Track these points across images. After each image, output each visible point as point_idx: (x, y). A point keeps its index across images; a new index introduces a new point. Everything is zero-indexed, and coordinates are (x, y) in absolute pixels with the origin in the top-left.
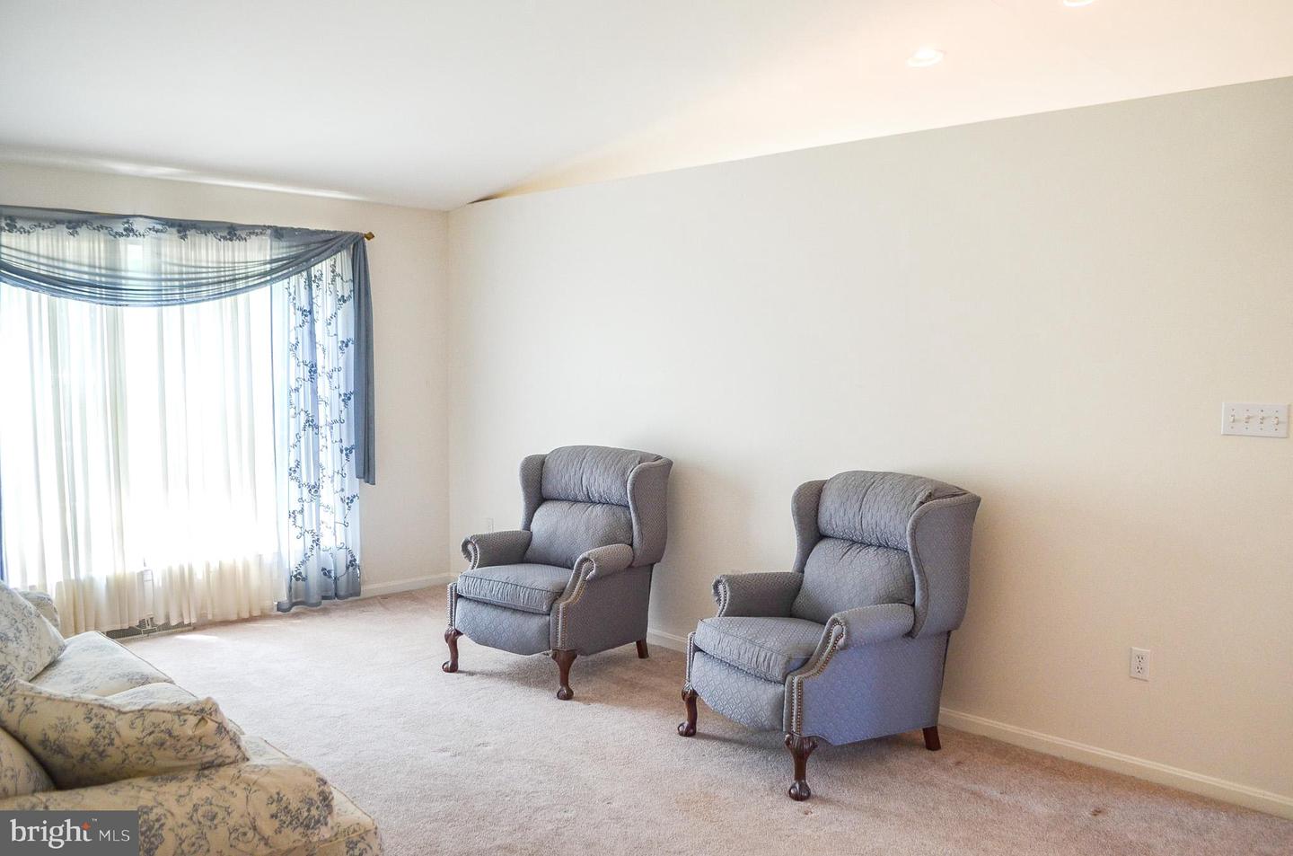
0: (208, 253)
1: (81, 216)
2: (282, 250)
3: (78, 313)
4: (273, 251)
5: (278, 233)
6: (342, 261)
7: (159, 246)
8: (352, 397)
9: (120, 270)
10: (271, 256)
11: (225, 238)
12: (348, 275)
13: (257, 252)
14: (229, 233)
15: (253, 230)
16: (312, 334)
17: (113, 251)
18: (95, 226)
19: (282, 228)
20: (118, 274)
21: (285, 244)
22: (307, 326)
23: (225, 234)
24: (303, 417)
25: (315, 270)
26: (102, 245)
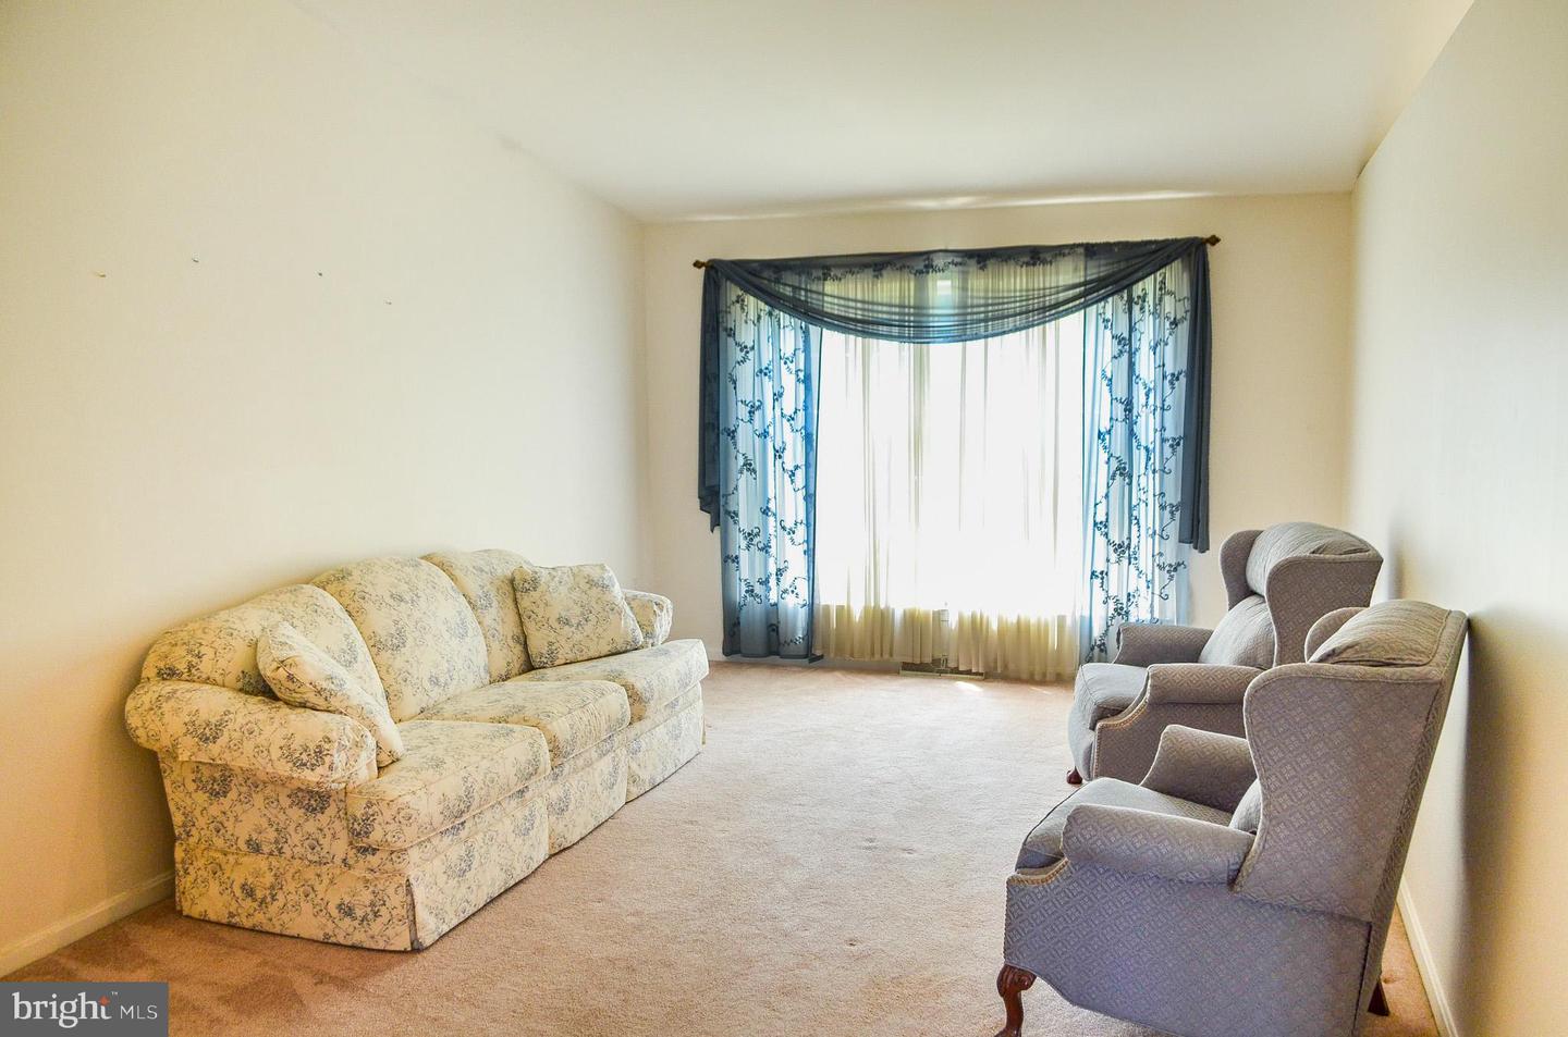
0: (1015, 282)
1: (887, 258)
2: (1096, 270)
3: (889, 354)
4: (1089, 272)
5: (1091, 251)
6: (1175, 277)
7: (965, 281)
8: (1182, 442)
9: (928, 308)
10: (1086, 276)
11: (1028, 264)
12: (1185, 291)
13: (1067, 275)
14: (1032, 258)
15: (1060, 252)
16: (1131, 365)
17: (921, 289)
18: (898, 266)
19: (1093, 245)
20: (925, 311)
21: (1103, 262)
22: (1125, 356)
23: (1026, 259)
24: (1114, 464)
25: (1138, 290)
26: (912, 284)
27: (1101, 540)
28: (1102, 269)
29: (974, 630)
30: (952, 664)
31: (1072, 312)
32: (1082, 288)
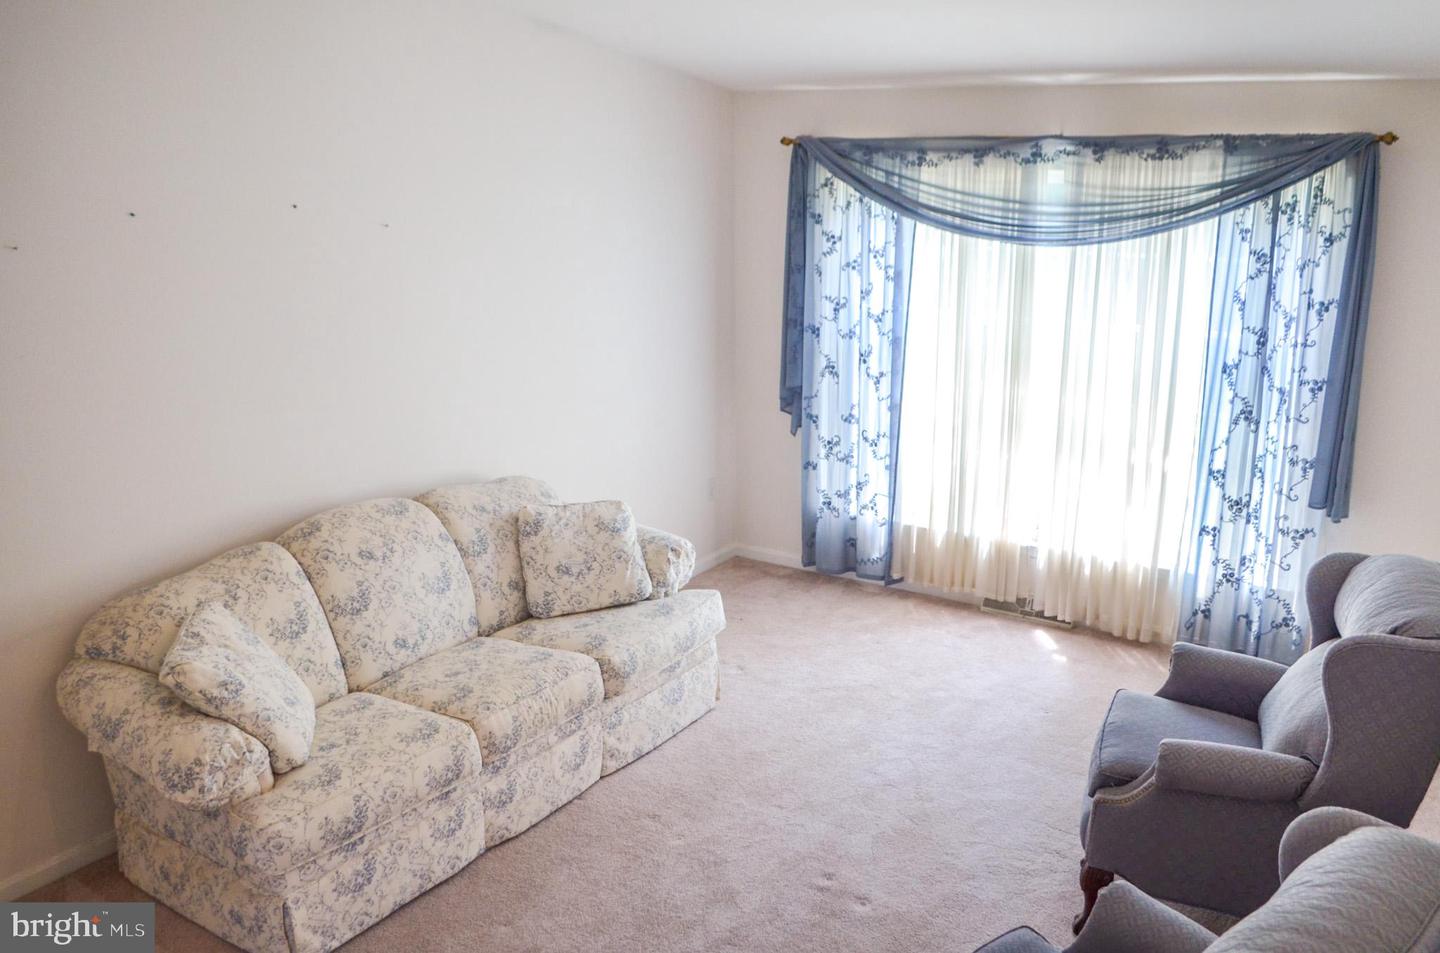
0: (1137, 177)
1: (988, 143)
2: (1237, 168)
3: (989, 254)
4: (1228, 171)
5: (1231, 145)
6: (1338, 182)
7: (1079, 174)
8: (1324, 388)
9: (1035, 204)
10: (1224, 175)
11: (1153, 157)
12: (1348, 202)
13: (1202, 171)
14: (1159, 150)
15: (1193, 143)
16: (1271, 289)
17: (1028, 180)
18: (1002, 153)
19: (1235, 138)
20: (1031, 208)
21: (1247, 159)
22: (1265, 277)
23: (1152, 151)
24: (1239, 406)
25: (1287, 195)
26: (1019, 172)
27: (1215, 492)
28: (1245, 168)
29: (1065, 573)
30: (1037, 608)
31: (1206, 219)
32: (1219, 190)
